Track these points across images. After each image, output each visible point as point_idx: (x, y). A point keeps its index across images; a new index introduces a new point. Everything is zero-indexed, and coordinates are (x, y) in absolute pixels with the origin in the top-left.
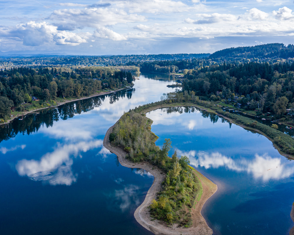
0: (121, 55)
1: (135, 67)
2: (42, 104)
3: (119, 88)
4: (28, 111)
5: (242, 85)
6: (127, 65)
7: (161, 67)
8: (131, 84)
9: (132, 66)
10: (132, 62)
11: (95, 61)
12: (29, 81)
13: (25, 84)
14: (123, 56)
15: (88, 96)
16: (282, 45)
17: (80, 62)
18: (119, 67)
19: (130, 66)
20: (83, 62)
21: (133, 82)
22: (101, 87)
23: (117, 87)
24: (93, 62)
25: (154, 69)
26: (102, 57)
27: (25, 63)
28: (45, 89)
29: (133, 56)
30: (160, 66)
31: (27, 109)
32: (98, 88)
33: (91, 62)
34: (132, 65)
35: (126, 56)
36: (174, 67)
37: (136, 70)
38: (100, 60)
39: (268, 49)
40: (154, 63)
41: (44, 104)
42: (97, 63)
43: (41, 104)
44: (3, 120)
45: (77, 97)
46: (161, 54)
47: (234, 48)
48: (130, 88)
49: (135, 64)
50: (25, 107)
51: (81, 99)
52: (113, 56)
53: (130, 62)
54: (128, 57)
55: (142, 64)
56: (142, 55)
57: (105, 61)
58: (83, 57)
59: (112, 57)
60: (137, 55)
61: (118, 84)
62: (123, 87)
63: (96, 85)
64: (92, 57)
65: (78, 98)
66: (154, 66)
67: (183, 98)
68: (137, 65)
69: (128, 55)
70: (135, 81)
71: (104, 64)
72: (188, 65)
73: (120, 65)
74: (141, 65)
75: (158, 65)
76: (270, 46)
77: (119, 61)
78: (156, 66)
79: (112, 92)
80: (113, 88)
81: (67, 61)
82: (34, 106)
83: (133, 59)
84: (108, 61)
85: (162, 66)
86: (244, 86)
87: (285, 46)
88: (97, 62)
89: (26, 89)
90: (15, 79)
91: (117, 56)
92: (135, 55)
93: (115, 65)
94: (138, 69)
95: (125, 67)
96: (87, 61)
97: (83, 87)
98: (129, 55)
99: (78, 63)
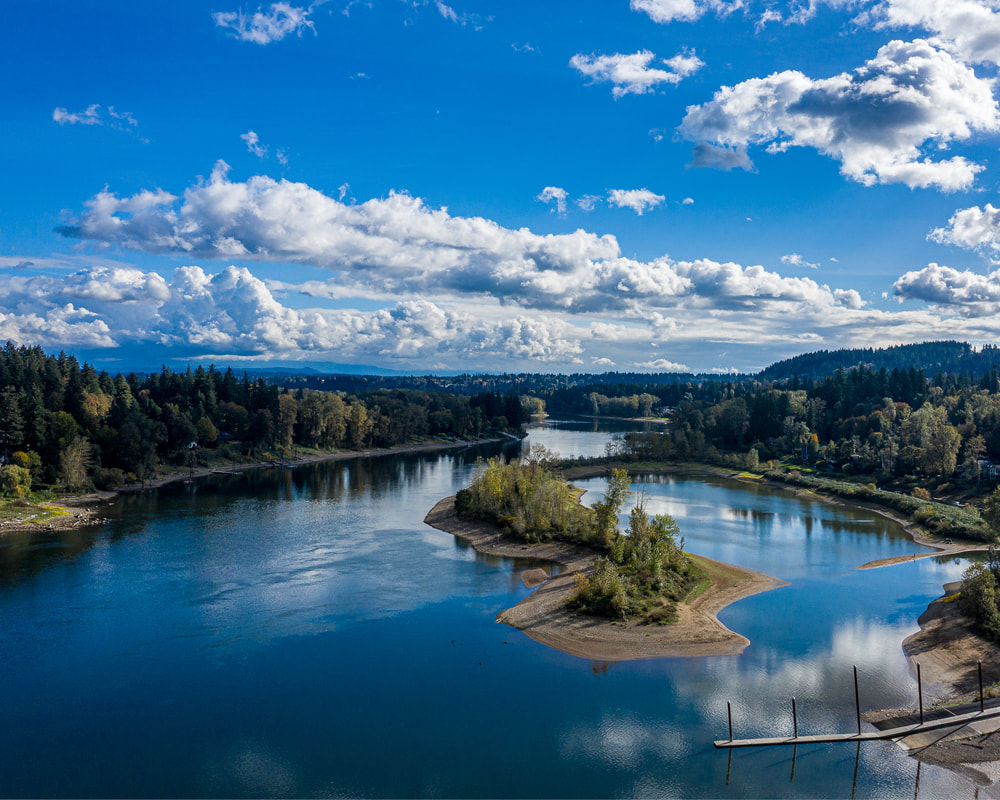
0: (486, 375)
1: (531, 397)
2: (249, 453)
4: (206, 466)
5: (841, 420)
7: (611, 399)
8: (521, 433)
12: (213, 385)
13: (200, 394)
14: (493, 377)
15: (387, 448)
16: (966, 346)
22: (426, 426)
23: (475, 432)
25: (588, 404)
26: (430, 378)
28: (260, 410)
29: (524, 377)
30: (608, 397)
31: (203, 462)
32: (419, 426)
35: (505, 377)
36: (651, 399)
38: (422, 384)
39: (925, 354)
40: (588, 390)
41: (256, 455)
43: (245, 453)
44: (134, 477)
45: (353, 446)
46: (610, 373)
47: (827, 351)
48: (515, 440)
50: (197, 456)
51: (367, 453)
52: (464, 377)
54: (508, 378)
56: (552, 376)
57: (438, 388)
59: (458, 378)
60: (538, 375)
61: (480, 424)
62: (494, 436)
63: (412, 420)
65: (356, 450)
66: (587, 397)
67: (673, 452)
69: (508, 373)
74: (549, 396)
75: (600, 393)
76: (931, 348)
77: (480, 388)
78: (595, 396)
79: (460, 443)
80: (465, 434)
82: (227, 456)
83: (526, 382)
85: (613, 397)
86: (846, 421)
87: (972, 349)
89: (203, 409)
90: (171, 378)
91: (476, 377)
92: (530, 375)
94: (540, 403)
97: (375, 419)
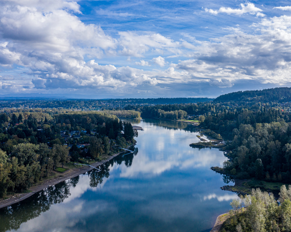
0: (119, 99)
1: (135, 111)
3: (109, 154)
6: (126, 110)
8: (132, 142)
9: (132, 111)
10: (131, 106)
11: (91, 104)
14: (121, 100)
17: (74, 105)
18: (116, 111)
19: (129, 111)
20: (77, 106)
21: (135, 138)
22: (68, 158)
23: (105, 153)
24: (89, 105)
25: (157, 114)
26: (99, 101)
27: (11, 106)
29: (132, 100)
30: (165, 111)
33: (86, 105)
34: (132, 109)
35: (125, 100)
37: (136, 116)
38: (96, 103)
40: (157, 108)
42: (93, 107)
48: (130, 152)
49: (134, 108)
52: (111, 100)
53: (129, 106)
54: (126, 101)
55: (142, 108)
56: (141, 99)
57: (102, 105)
58: (79, 101)
59: (109, 101)
60: (136, 99)
62: (117, 151)
64: (89, 100)
66: (157, 111)
68: (136, 110)
70: (137, 136)
71: (101, 107)
72: (197, 110)
73: (117, 109)
74: (141, 110)
75: (162, 109)
77: (117, 104)
78: (160, 111)
80: (98, 156)
81: (60, 104)
83: (132, 102)
84: (106, 104)
85: (167, 111)
88: (93, 105)
91: (115, 100)
93: (112, 110)
94: (139, 114)
95: (123, 111)
96: (82, 105)
98: (127, 99)
99: (72, 106)
